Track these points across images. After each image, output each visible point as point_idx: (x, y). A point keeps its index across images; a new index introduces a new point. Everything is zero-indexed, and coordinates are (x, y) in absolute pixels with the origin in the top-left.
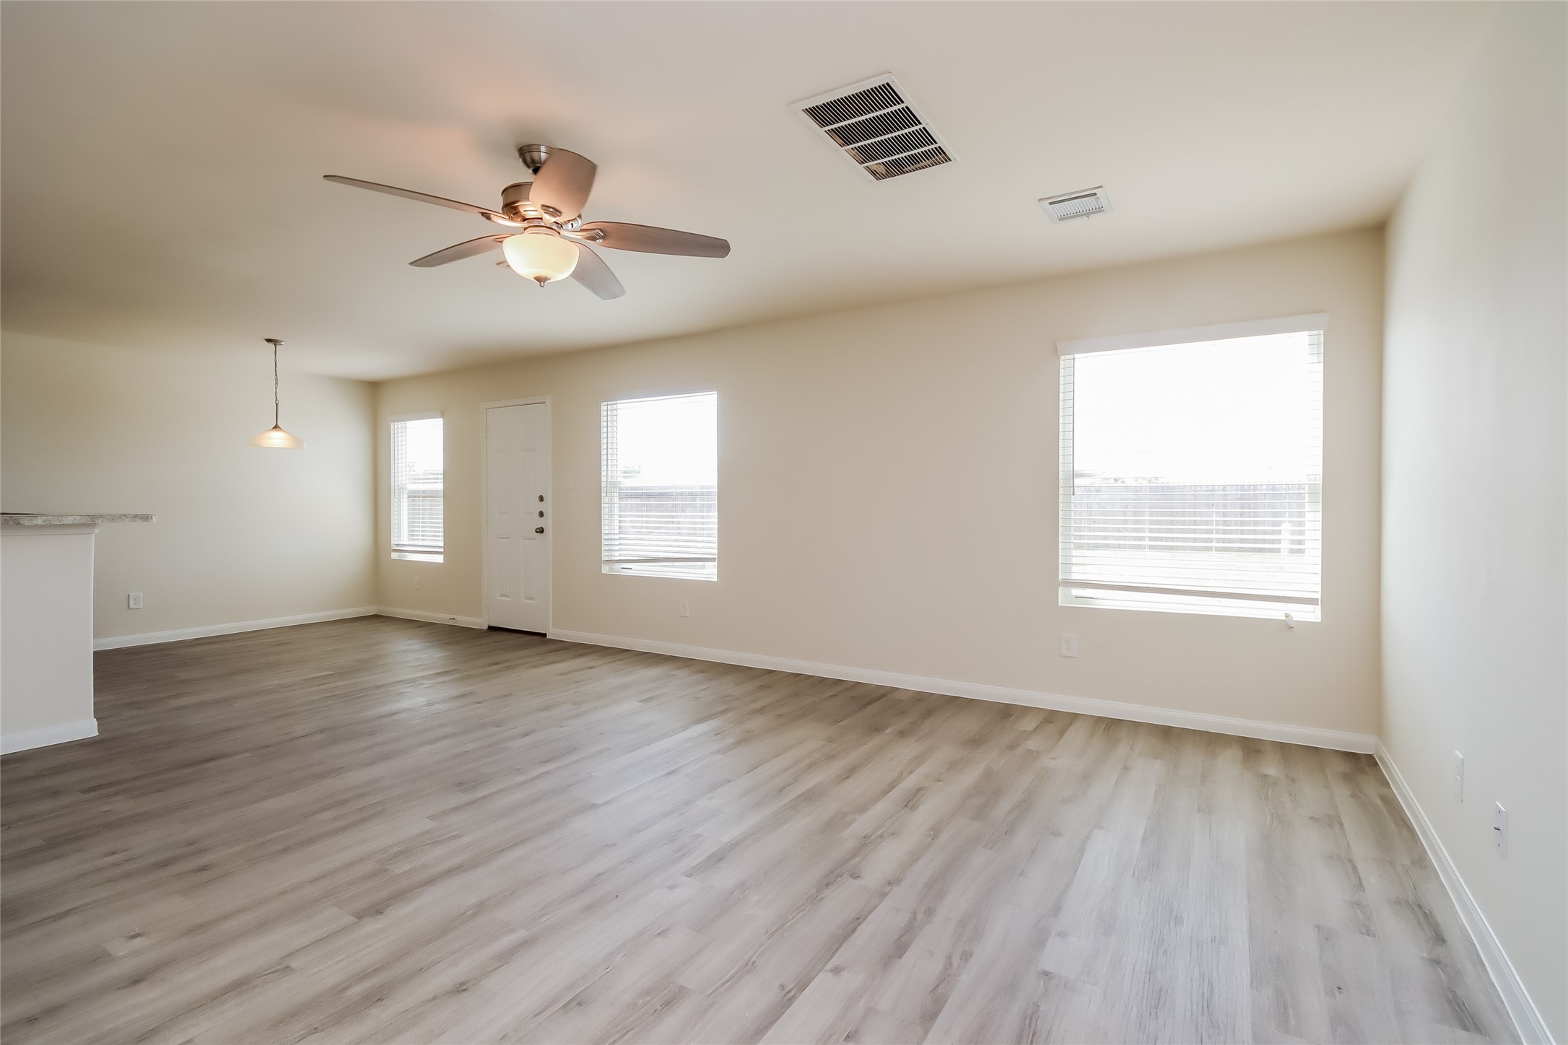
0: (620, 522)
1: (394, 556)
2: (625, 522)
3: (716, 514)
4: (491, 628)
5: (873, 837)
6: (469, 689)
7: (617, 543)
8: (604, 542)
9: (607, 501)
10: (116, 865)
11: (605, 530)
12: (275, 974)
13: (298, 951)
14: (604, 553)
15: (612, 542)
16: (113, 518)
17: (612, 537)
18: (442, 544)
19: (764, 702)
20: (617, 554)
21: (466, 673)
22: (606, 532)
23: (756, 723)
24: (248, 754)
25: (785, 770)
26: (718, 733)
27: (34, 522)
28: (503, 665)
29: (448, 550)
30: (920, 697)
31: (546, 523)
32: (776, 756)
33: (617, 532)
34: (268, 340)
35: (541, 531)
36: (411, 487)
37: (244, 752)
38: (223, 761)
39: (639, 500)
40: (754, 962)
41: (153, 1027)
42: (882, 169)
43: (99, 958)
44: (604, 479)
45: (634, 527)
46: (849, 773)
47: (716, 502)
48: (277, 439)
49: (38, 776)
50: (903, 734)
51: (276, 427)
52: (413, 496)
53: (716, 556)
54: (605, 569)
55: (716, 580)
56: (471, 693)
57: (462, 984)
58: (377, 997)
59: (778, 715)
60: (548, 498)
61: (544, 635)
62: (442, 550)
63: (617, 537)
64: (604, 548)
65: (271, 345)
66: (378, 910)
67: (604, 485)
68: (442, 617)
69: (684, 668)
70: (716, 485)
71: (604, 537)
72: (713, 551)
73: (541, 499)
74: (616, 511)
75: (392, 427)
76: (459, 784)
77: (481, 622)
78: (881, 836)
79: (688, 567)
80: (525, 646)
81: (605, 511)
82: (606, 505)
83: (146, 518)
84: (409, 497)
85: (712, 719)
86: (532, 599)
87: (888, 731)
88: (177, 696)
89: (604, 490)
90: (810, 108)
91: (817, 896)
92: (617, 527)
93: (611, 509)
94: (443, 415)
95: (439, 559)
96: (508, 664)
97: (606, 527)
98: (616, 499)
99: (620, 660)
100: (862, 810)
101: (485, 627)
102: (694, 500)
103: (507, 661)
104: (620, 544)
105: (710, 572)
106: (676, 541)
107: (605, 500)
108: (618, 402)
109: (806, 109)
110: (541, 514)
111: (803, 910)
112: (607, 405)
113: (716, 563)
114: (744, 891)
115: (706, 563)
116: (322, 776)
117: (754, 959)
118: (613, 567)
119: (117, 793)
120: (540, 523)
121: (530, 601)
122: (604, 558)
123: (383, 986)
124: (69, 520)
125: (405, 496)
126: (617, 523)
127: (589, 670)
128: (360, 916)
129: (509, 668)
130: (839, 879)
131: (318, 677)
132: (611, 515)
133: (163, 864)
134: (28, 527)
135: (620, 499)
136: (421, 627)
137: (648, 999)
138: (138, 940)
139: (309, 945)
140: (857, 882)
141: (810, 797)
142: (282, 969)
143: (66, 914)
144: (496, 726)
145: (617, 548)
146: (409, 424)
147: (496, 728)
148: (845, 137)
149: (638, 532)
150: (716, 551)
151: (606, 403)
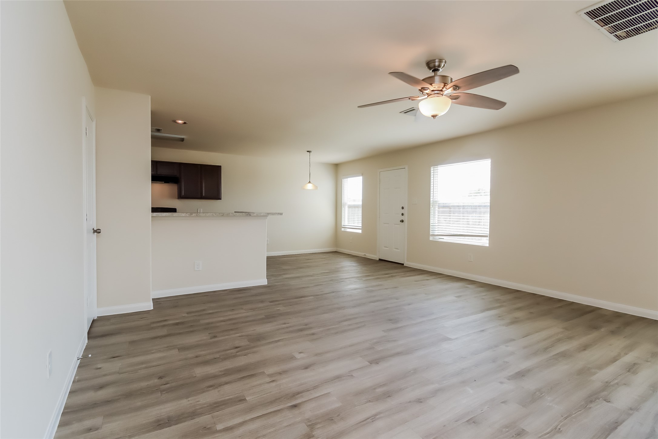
0: (438, 218)
1: (343, 229)
2: (440, 218)
3: (489, 215)
4: (380, 260)
5: (612, 383)
6: (380, 283)
7: (436, 227)
8: (431, 227)
9: (432, 209)
10: (287, 328)
11: (431, 221)
12: (348, 377)
13: (354, 370)
14: (431, 232)
15: (435, 227)
16: (273, 214)
17: (435, 225)
18: (361, 226)
19: (520, 305)
20: (436, 232)
21: (376, 277)
22: (432, 222)
23: (519, 314)
24: (312, 297)
25: (545, 340)
26: (500, 317)
27: (254, 215)
28: (390, 275)
29: (363, 228)
30: (618, 315)
31: (405, 218)
32: (537, 332)
33: (437, 222)
34: (308, 151)
35: (402, 221)
36: (349, 203)
37: (311, 296)
38: (306, 298)
39: (448, 209)
40: (560, 429)
41: (317, 385)
42: (625, 34)
43: (292, 358)
44: (431, 200)
45: (446, 221)
46: (585, 348)
47: (489, 210)
48: (310, 186)
49: (256, 295)
50: (613, 333)
51: (310, 182)
52: (350, 207)
53: (488, 235)
54: (431, 238)
55: (488, 246)
56: (381, 285)
57: (419, 399)
58: (388, 395)
59: (530, 312)
60: (406, 208)
61: (403, 264)
62: (361, 228)
63: (437, 225)
64: (431, 229)
65: (309, 153)
66: (376, 362)
67: (431, 202)
68: (361, 254)
69: (472, 284)
70: (490, 202)
71: (431, 224)
72: (487, 231)
73: (403, 208)
74: (437, 213)
75: (343, 181)
76: (390, 320)
77: (376, 257)
78: (617, 384)
79: (472, 239)
80: (396, 268)
81: (432, 213)
82: (432, 211)
83: (281, 214)
84: (348, 207)
85: (495, 309)
86: (398, 249)
87: (603, 330)
88: (284, 274)
89: (431, 204)
90: (590, 11)
91: (586, 406)
92: (437, 221)
93: (434, 213)
94: (362, 175)
95: (360, 231)
96: (392, 275)
97: (432, 220)
98: (437, 209)
99: (440, 278)
100: (600, 367)
101: (378, 259)
102: (476, 209)
103: (391, 273)
104: (438, 228)
105: (485, 242)
106: (467, 227)
107: (432, 208)
108: (438, 166)
109: (587, 12)
110: (403, 214)
111: (580, 411)
112: (434, 168)
113: (488, 238)
114: (542, 394)
115: (482, 238)
116: (339, 308)
117: (559, 427)
118: (435, 238)
119: (279, 304)
120: (402, 218)
121: (396, 250)
122: (431, 234)
123: (388, 391)
124: (262, 215)
125: (347, 207)
126: (437, 218)
127: (427, 281)
128: (371, 362)
129: (392, 276)
130: (597, 400)
131: (325, 272)
132: (434, 215)
133: (301, 330)
134: (253, 216)
135: (439, 208)
136: (353, 257)
137: (507, 430)
138: (302, 354)
139: (357, 369)
140: (609, 404)
141: (564, 355)
142: (350, 375)
143: (279, 341)
144: (396, 299)
145: (436, 229)
146: (349, 179)
147: (396, 300)
148: (605, 22)
149: (447, 223)
150: (488, 233)
151: (433, 167)
